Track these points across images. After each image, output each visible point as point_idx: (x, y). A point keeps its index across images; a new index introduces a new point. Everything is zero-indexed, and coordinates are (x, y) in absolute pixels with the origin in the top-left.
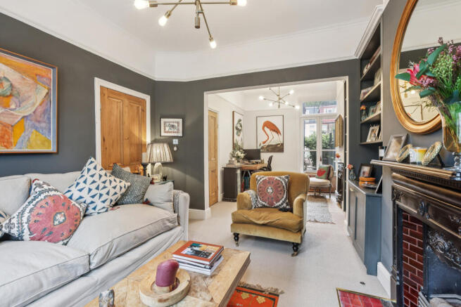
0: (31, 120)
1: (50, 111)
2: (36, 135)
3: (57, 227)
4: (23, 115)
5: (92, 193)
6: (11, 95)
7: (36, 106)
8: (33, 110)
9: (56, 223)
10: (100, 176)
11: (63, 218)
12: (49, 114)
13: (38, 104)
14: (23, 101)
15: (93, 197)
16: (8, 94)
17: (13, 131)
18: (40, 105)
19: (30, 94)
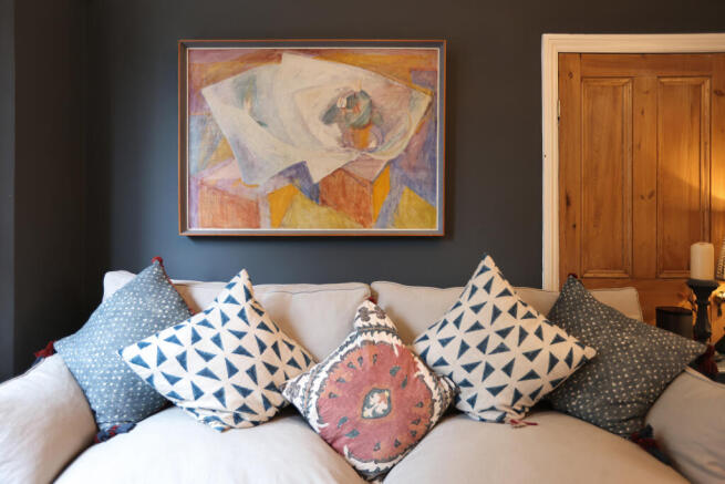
0: (401, 168)
1: (435, 144)
2: (410, 199)
3: (369, 423)
4: (386, 159)
5: (469, 357)
6: (370, 123)
7: (410, 136)
8: (404, 147)
9: (368, 413)
10: (496, 313)
11: (385, 406)
12: (434, 150)
13: (412, 132)
14: (389, 130)
15: (469, 368)
16: (367, 121)
17: (372, 191)
18: (417, 133)
19: (399, 113)
